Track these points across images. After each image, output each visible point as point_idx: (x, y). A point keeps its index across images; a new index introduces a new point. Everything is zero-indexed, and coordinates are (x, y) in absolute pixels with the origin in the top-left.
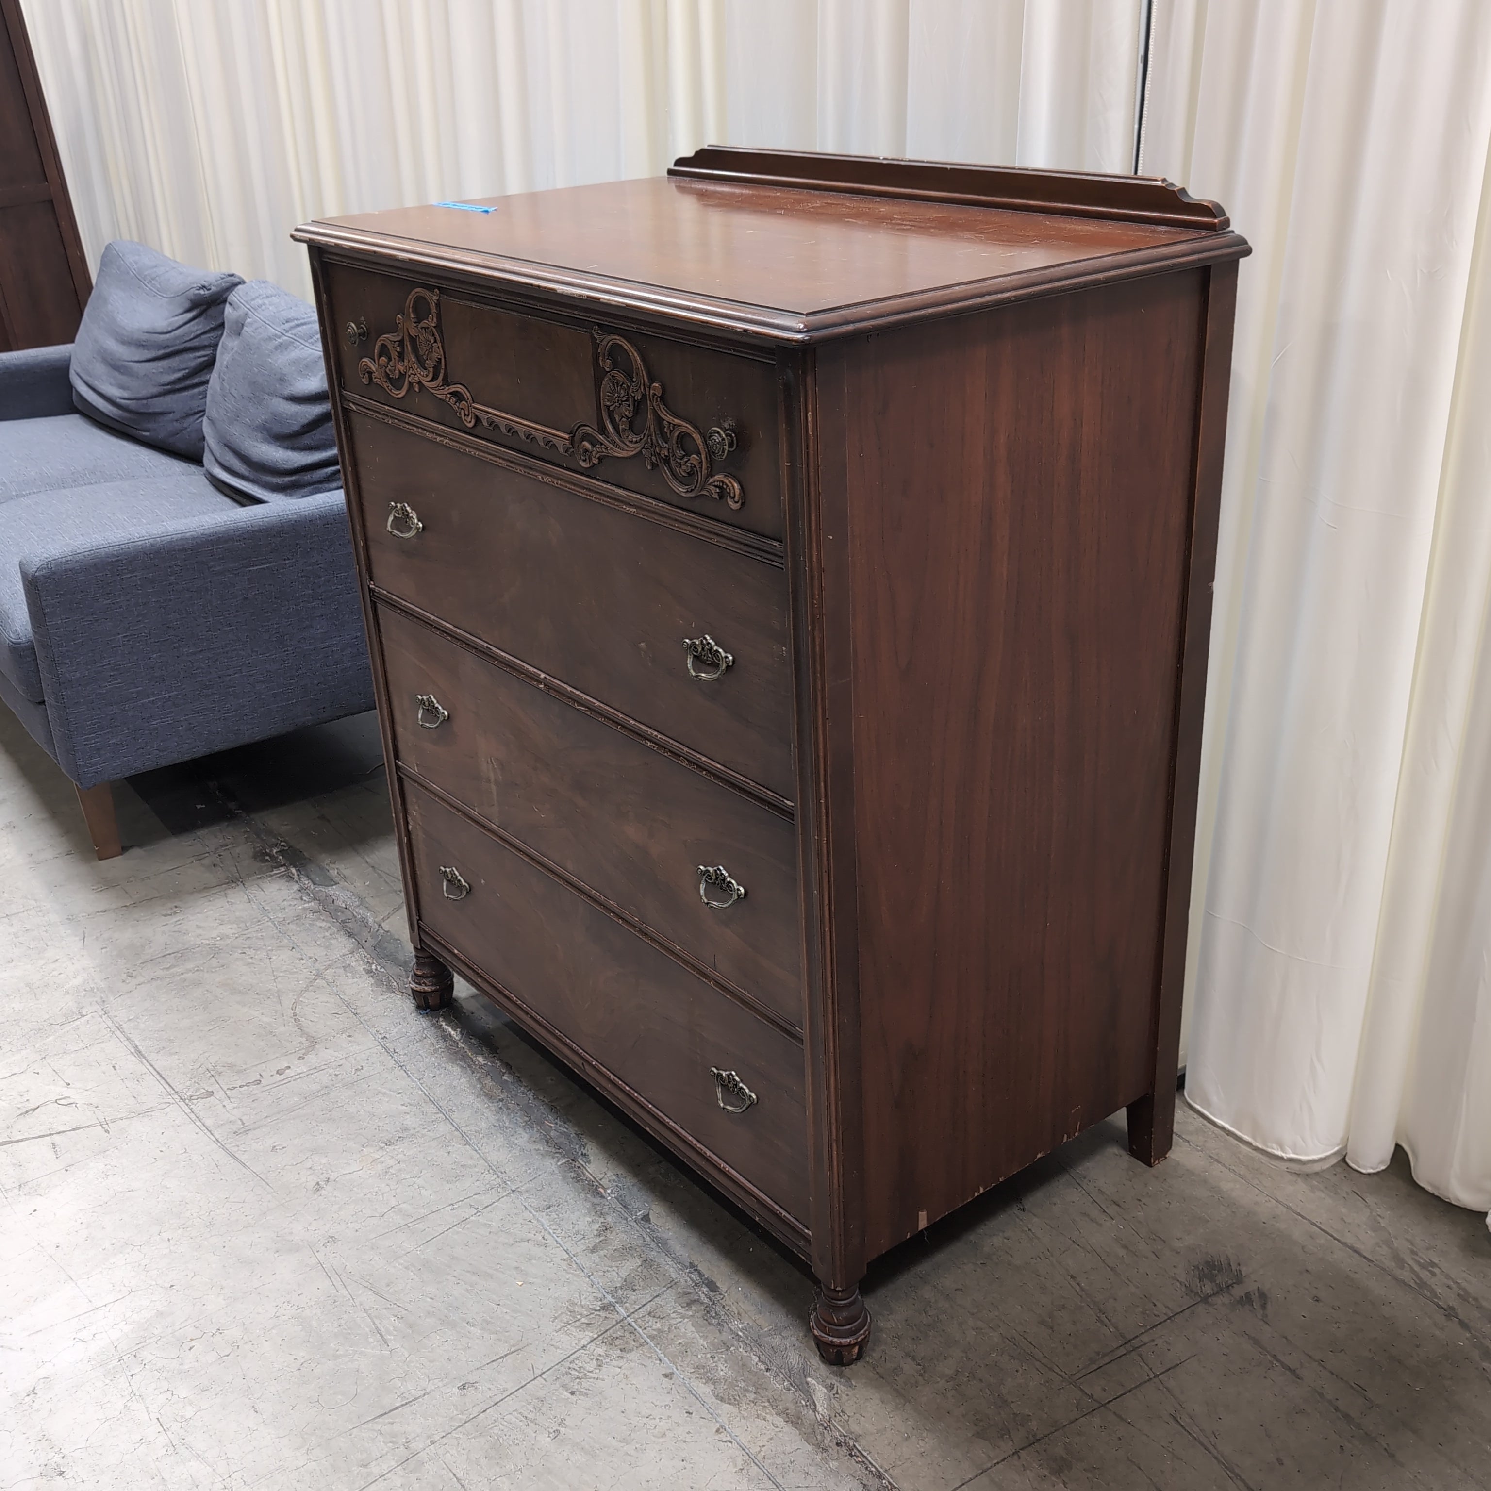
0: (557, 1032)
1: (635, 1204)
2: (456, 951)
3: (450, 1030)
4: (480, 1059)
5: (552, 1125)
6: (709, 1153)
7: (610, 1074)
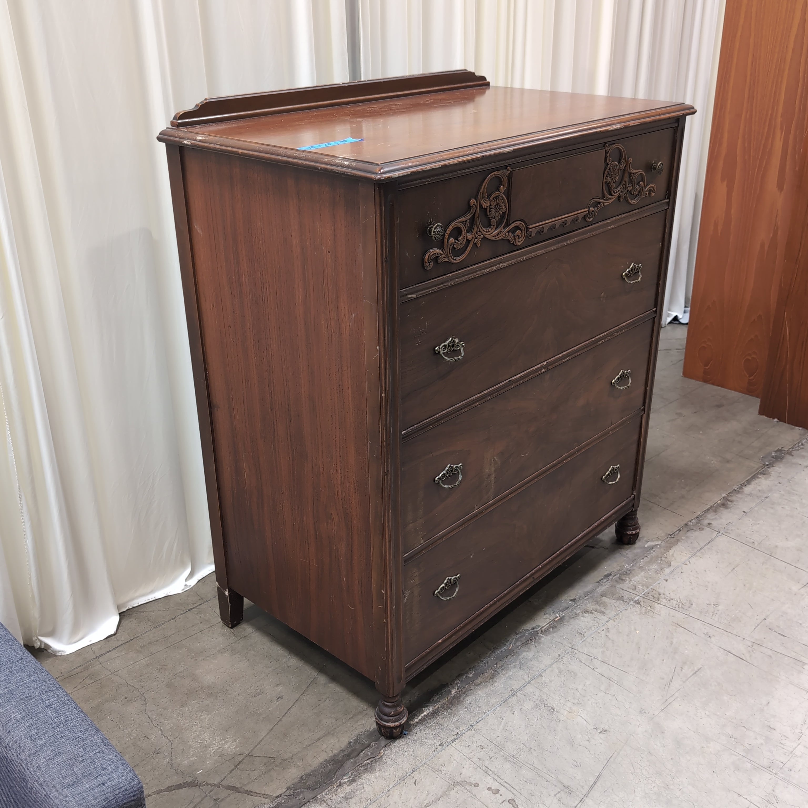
0: (517, 583)
1: (564, 605)
2: (440, 641)
3: (422, 715)
4: (453, 692)
5: (512, 645)
6: (596, 524)
7: (548, 559)
